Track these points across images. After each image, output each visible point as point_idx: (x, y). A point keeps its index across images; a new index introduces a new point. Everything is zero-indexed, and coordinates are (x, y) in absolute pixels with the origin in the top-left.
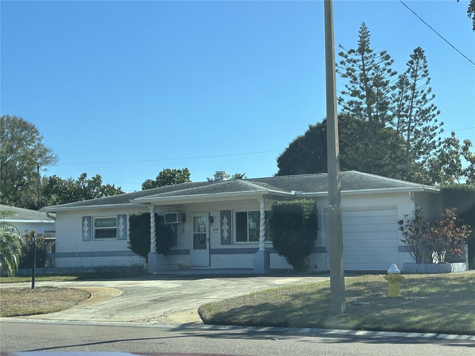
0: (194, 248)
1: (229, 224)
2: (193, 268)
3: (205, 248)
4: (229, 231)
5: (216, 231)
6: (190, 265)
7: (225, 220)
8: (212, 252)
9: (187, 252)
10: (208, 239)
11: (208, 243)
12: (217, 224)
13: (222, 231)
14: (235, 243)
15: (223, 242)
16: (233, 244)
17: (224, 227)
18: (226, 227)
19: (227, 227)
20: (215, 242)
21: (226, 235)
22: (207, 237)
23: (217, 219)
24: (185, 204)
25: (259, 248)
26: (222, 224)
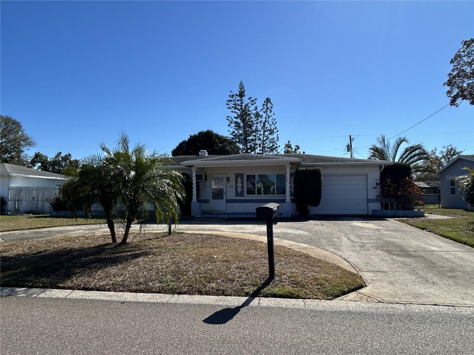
0: (213, 199)
1: (242, 182)
2: (212, 212)
3: (222, 198)
4: (242, 187)
5: (231, 187)
6: (209, 210)
7: (239, 180)
8: (228, 201)
9: (207, 201)
10: (225, 192)
11: (224, 195)
12: (232, 182)
13: (237, 187)
14: (246, 195)
15: (237, 194)
16: (245, 196)
17: (238, 185)
18: (239, 185)
19: (241, 185)
20: (231, 194)
21: (239, 190)
22: (224, 191)
23: (232, 179)
24: (206, 168)
25: (286, 200)
26: (236, 183)
